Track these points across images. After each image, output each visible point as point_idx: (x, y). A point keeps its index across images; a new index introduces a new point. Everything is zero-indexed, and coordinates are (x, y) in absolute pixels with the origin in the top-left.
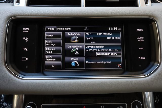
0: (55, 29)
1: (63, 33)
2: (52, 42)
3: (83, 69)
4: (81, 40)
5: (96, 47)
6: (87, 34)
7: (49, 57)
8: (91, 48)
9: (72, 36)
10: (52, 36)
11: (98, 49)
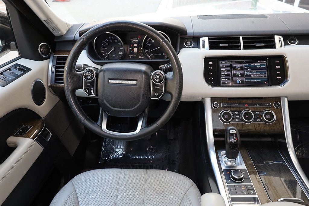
0: (226, 62)
1: (231, 65)
2: (224, 69)
3: (244, 85)
4: (242, 68)
5: (251, 72)
6: (245, 65)
7: (223, 78)
8: (248, 73)
9: (236, 66)
10: (224, 66)
11: (252, 73)
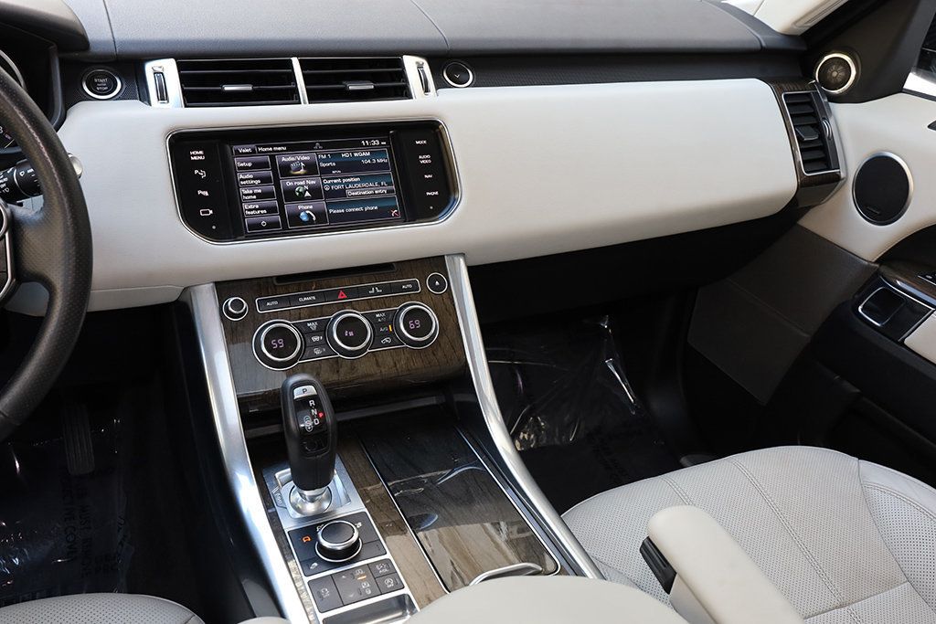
0: (253, 150)
1: (273, 158)
2: (251, 176)
3: (322, 226)
4: (311, 169)
5: (344, 181)
6: (320, 156)
7: (251, 207)
8: (334, 184)
9: (292, 162)
10: (250, 165)
11: (348, 184)
